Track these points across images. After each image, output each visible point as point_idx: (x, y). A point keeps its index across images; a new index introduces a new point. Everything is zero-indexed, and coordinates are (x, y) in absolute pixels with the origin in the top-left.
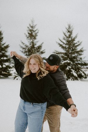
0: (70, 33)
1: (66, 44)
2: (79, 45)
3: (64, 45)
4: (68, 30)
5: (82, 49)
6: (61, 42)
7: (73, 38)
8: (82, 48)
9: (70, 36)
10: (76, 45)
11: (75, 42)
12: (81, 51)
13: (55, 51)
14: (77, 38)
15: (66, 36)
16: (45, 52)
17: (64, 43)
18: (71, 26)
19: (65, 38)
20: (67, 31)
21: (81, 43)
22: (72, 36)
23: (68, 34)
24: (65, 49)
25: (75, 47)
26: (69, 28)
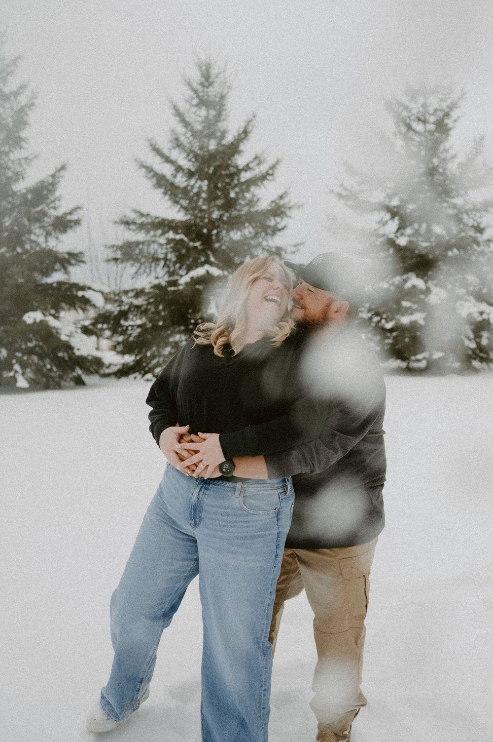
0: (213, 113)
1: (190, 174)
2: (263, 177)
3: (181, 180)
4: (195, 91)
5: (282, 202)
6: (158, 159)
7: (229, 139)
8: (281, 197)
9: (211, 128)
10: (245, 176)
11: (240, 161)
12: (277, 211)
13: (135, 211)
14: (252, 137)
15: (186, 124)
16: (77, 222)
17: (179, 169)
18: (214, 72)
19: (182, 139)
20: (195, 101)
21: (273, 167)
22: (221, 125)
23: (198, 116)
24: (185, 203)
25: (242, 191)
26: (202, 84)
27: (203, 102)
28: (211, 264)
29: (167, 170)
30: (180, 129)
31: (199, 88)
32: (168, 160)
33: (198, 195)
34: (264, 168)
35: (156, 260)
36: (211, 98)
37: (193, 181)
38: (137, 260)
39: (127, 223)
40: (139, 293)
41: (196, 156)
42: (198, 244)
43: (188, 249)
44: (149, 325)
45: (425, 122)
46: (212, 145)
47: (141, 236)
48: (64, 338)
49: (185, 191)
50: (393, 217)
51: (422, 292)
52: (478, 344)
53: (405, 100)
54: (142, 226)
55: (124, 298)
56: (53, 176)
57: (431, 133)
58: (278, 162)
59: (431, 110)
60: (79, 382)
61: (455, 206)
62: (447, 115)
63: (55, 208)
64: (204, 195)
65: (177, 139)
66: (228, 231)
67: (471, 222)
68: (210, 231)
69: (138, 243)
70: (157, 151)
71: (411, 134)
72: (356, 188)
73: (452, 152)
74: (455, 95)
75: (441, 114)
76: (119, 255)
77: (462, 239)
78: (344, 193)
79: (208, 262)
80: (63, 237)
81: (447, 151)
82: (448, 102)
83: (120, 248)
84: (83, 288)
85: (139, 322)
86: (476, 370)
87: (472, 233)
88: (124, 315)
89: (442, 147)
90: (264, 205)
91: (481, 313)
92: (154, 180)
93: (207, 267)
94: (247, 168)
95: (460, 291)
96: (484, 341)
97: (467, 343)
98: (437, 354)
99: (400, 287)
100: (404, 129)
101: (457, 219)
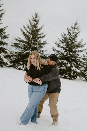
0: (36, 23)
1: (29, 33)
2: (43, 37)
3: (27, 34)
4: (34, 18)
5: (45, 42)
6: (24, 29)
7: (38, 28)
9: (35, 26)
10: (39, 36)
11: (39, 33)
12: (44, 43)
13: (18, 38)
15: (31, 24)
16: (8, 37)
17: (28, 32)
18: (38, 15)
19: (29, 26)
20: (33, 20)
21: (45, 36)
22: (37, 26)
23: (33, 23)
24: (27, 38)
25: (38, 38)
26: (35, 17)
27: (35, 21)
28: (30, 50)
29: (25, 31)
30: (29, 24)
31: (35, 18)
32: (26, 30)
33: (30, 37)
34: (43, 35)
35: (20, 47)
36: (36, 20)
37: (30, 35)
38: (16, 47)
39: (16, 39)
40: (16, 53)
41: (31, 30)
42: (28, 46)
43: (27, 47)
44: (17, 59)
45: (73, 34)
46: (35, 29)
47: (18, 42)
48: (2, 58)
49: (28, 36)
50: (64, 49)
51: (66, 64)
52: (74, 75)
53: (71, 29)
54: (19, 41)
55: (13, 53)
56: (5, 28)
57: (74, 36)
58: (46, 35)
59: (75, 32)
60: (2, 66)
61: (75, 50)
62: (78, 33)
63: (4, 34)
64: (31, 38)
65: (28, 26)
66: (34, 45)
67: (77, 53)
68: (31, 44)
69: (18, 44)
70: (24, 27)
71: (70, 35)
72: (59, 43)
73: (77, 40)
74: (80, 30)
75: (76, 33)
76: (14, 45)
77: (75, 56)
78: (56, 43)
79: (29, 50)
80: (5, 39)
81: (76, 40)
82: (78, 31)
83: (14, 44)
84: (6, 50)
85: (14, 58)
86: (72, 80)
87: (77, 55)
88: (12, 56)
89: (75, 39)
90: (42, 42)
91: (76, 70)
92: (23, 33)
93: (29, 51)
94: (40, 34)
95: (73, 65)
96: (75, 75)
97: (72, 74)
98: (66, 75)
99: (63, 62)
100: (69, 34)
101: (75, 52)
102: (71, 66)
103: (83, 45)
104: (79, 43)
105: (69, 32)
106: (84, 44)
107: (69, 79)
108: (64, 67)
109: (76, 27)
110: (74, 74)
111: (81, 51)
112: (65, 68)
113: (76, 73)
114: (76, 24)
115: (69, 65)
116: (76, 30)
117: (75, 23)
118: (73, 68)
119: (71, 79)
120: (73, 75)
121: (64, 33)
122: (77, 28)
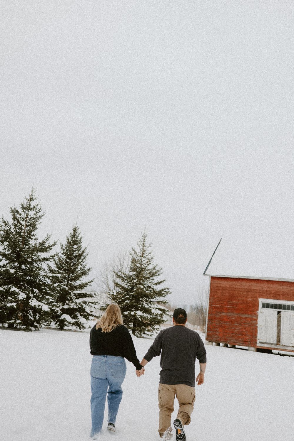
51: (16, 294)
52: (35, 318)
53: (20, 211)
59: (30, 217)
62: (36, 221)
67: (37, 265)
81: (34, 235)
82: (38, 216)
89: (32, 234)
95: (32, 295)
96: (37, 318)
97: (30, 317)
98: (19, 321)
99: (8, 291)
100: (16, 222)
101: (31, 263)
102: (28, 298)
103: (50, 247)
104: (41, 244)
105: (15, 218)
106: (53, 243)
107: (25, 330)
108: (12, 302)
109: (32, 206)
110: (35, 315)
111: (45, 259)
112: (14, 304)
113: (40, 314)
114: (31, 200)
115: (22, 296)
116: (32, 214)
117: (28, 198)
118: (34, 303)
119: (27, 330)
120: (33, 319)
121: (5, 220)
122: (34, 207)
